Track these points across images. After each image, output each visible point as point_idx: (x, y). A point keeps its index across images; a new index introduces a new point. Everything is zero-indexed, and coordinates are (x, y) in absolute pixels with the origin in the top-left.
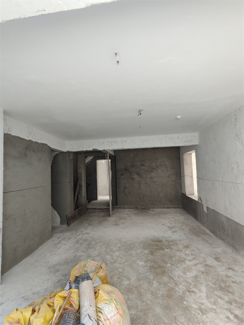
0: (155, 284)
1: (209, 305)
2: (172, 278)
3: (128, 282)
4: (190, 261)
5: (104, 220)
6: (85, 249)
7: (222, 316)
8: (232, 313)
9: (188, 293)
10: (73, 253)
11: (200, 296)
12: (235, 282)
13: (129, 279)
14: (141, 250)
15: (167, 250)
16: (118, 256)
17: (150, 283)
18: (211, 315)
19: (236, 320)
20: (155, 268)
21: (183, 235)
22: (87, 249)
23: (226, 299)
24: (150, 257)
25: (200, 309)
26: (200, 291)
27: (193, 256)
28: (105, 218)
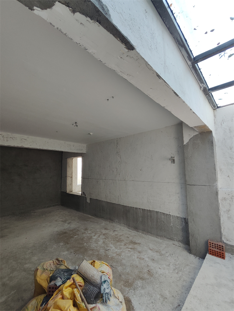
1: (119, 251)
7: (127, 252)
14: (56, 245)
18: (123, 254)
23: (123, 244)
24: (68, 246)
25: (117, 255)
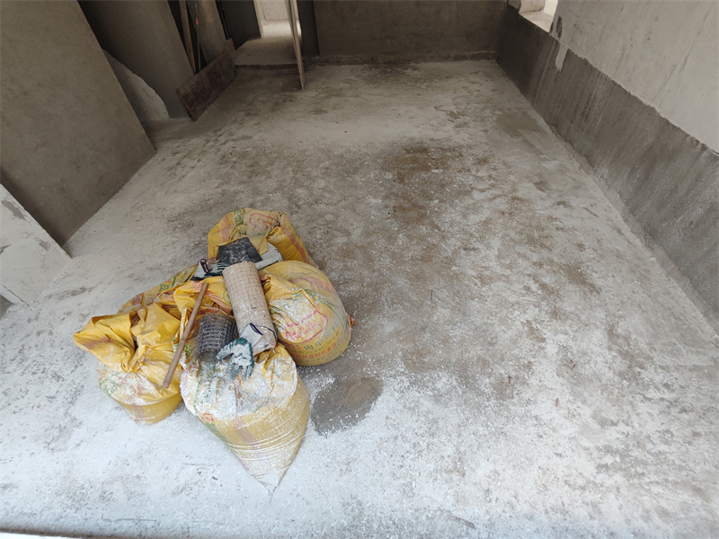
0: (401, 239)
1: (498, 270)
2: (437, 227)
3: (345, 239)
4: (482, 191)
5: (285, 101)
6: (246, 177)
7: (518, 287)
8: (536, 282)
9: (463, 252)
10: (217, 188)
11: (486, 256)
12: (562, 229)
13: (347, 233)
14: (377, 172)
15: (436, 171)
16: (324, 189)
17: (391, 238)
18: (498, 286)
19: (540, 292)
20: (404, 209)
21: (481, 133)
22: (250, 177)
24: (398, 187)
25: (481, 278)
26: (488, 247)
27: (492, 181)
28: (287, 94)
